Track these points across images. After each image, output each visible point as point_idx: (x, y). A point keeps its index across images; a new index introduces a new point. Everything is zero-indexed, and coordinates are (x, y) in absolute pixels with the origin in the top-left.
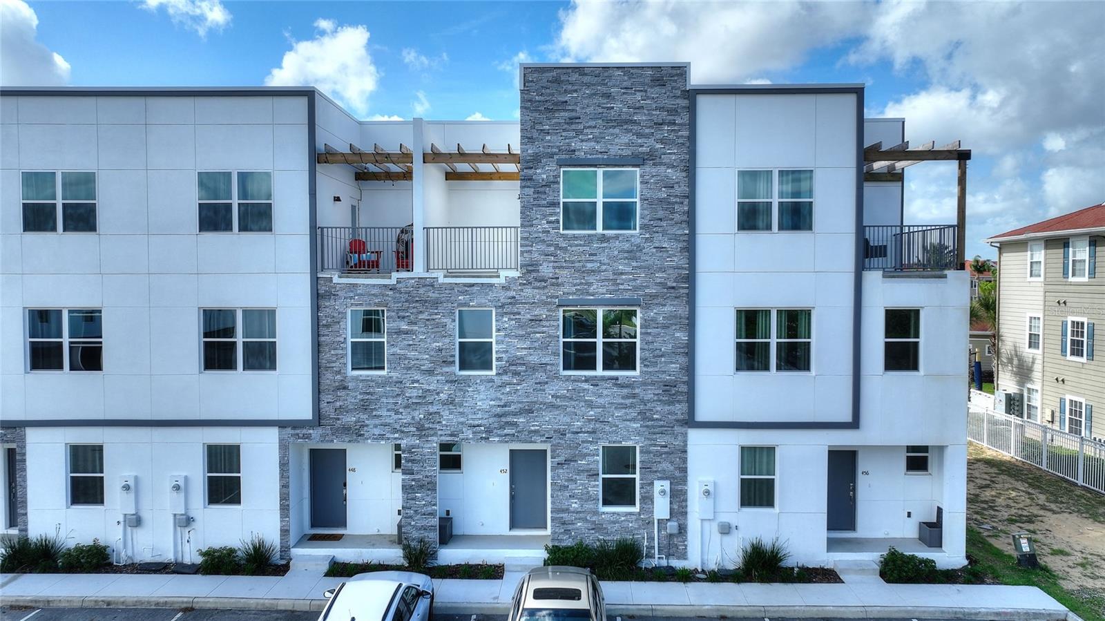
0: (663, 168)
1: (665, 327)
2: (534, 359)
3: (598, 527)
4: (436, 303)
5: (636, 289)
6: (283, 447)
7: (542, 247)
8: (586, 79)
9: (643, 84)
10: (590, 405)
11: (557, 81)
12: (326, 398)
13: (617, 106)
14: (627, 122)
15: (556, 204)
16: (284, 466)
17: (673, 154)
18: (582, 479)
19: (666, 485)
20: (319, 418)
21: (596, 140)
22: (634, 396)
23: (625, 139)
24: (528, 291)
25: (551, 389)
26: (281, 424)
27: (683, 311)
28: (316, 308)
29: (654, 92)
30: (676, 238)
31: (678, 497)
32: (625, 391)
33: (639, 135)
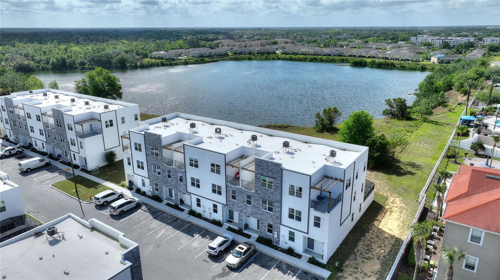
0: (277, 181)
1: (277, 207)
2: (257, 206)
3: (266, 235)
4: (243, 193)
5: (272, 199)
6: (223, 208)
7: (258, 188)
8: (265, 162)
9: (274, 165)
10: (265, 216)
11: (260, 161)
12: (228, 202)
13: (270, 168)
14: (271, 171)
15: (260, 182)
16: (223, 210)
17: (279, 178)
18: (264, 227)
19: (276, 233)
20: (227, 205)
21: (267, 173)
22: (272, 217)
23: (271, 174)
24: (256, 195)
25: (259, 211)
26: (222, 204)
27: (280, 205)
28: (226, 188)
29: (276, 167)
30: (279, 193)
31: (278, 235)
32: (271, 215)
33: (273, 174)
